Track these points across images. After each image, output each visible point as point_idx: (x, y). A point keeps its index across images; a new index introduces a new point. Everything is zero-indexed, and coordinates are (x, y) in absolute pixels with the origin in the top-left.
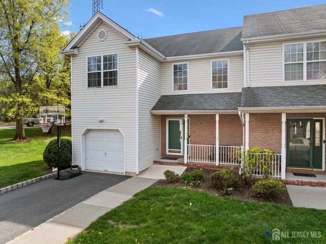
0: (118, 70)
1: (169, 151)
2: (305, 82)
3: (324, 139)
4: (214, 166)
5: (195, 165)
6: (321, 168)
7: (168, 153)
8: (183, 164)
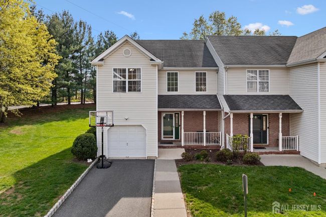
0: (141, 80)
1: (164, 138)
2: (258, 93)
3: (268, 126)
4: (203, 147)
5: (190, 147)
6: (266, 143)
7: (163, 139)
8: (180, 147)
